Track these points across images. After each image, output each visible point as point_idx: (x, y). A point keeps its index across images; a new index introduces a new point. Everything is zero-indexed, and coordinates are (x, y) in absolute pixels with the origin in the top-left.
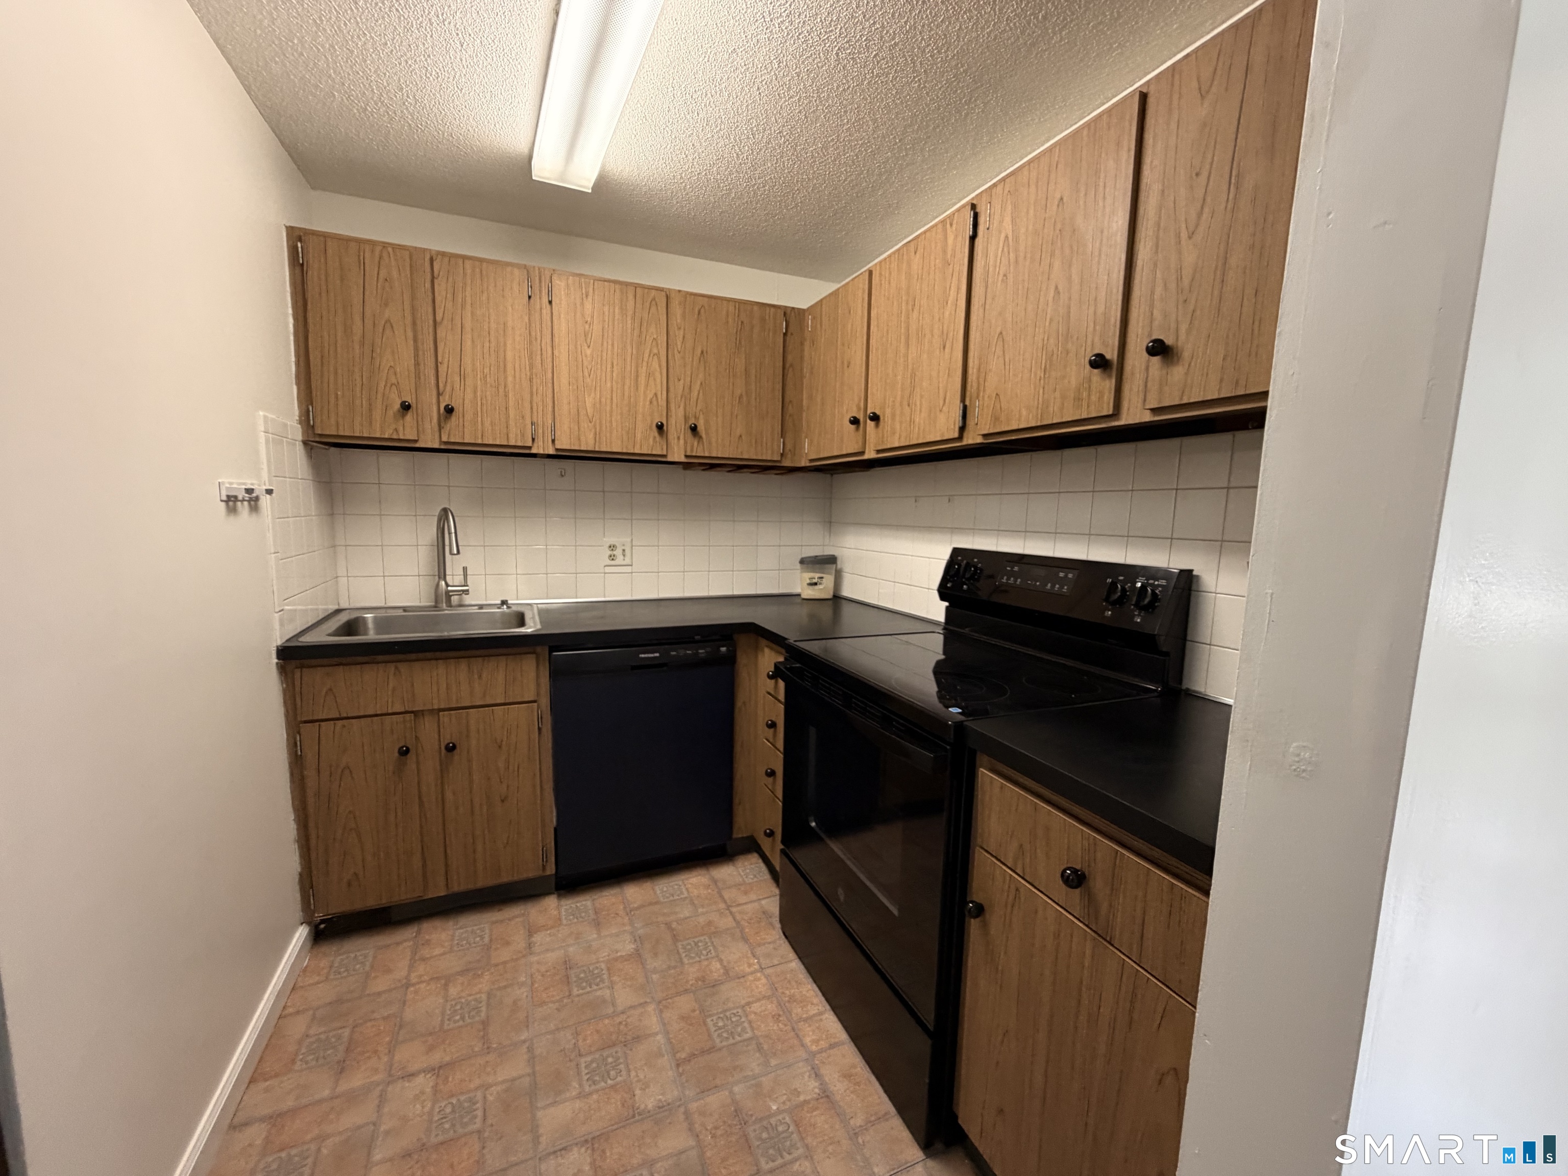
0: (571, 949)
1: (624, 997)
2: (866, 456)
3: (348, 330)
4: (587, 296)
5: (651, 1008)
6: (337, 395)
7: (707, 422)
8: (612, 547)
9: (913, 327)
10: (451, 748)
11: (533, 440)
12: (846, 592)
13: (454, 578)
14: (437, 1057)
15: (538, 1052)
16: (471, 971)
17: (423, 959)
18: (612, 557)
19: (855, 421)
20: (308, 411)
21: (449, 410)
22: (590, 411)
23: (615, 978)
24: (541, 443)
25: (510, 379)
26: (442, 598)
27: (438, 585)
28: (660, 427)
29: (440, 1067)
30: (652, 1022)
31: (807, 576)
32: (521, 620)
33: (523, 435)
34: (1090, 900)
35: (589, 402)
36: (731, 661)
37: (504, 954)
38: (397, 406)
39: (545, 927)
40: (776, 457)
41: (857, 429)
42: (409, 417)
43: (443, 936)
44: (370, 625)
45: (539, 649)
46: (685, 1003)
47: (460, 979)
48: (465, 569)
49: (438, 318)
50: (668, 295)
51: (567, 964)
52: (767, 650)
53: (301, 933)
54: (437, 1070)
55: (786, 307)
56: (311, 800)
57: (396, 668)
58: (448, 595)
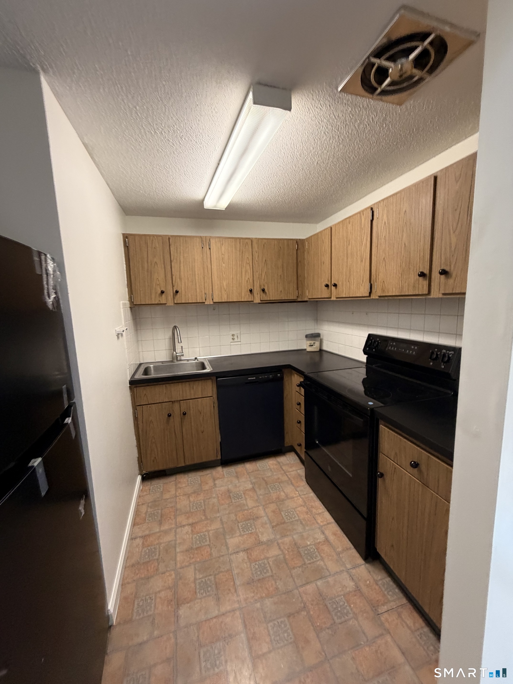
0: (230, 486)
1: (250, 503)
2: (332, 299)
3: (143, 267)
4: (223, 245)
5: (261, 508)
6: (140, 290)
7: (268, 286)
8: (233, 335)
9: (349, 252)
10: (184, 414)
11: (206, 299)
12: (325, 348)
13: (178, 350)
14: (191, 521)
15: (224, 520)
16: (196, 493)
17: (180, 488)
18: (233, 339)
19: (327, 286)
20: (131, 297)
21: (177, 292)
22: (225, 287)
23: (247, 497)
24: (208, 300)
25: (197, 278)
26: (175, 358)
27: (173, 353)
28: (251, 291)
29: (192, 524)
30: (262, 512)
31: (309, 342)
32: (203, 367)
33: (202, 298)
34: (420, 472)
35: (225, 284)
36: (282, 379)
37: (206, 487)
38: (160, 292)
39: (219, 478)
40: (295, 298)
41: (328, 288)
42: (164, 295)
43: (185, 480)
44: (152, 369)
45: (212, 378)
46: (273, 507)
47: (193, 495)
48: (182, 347)
49: (172, 259)
50: (251, 240)
51: (229, 491)
52: (295, 375)
53: (139, 478)
54: (192, 525)
55: (297, 239)
56: (140, 432)
57: (166, 386)
58: (177, 357)
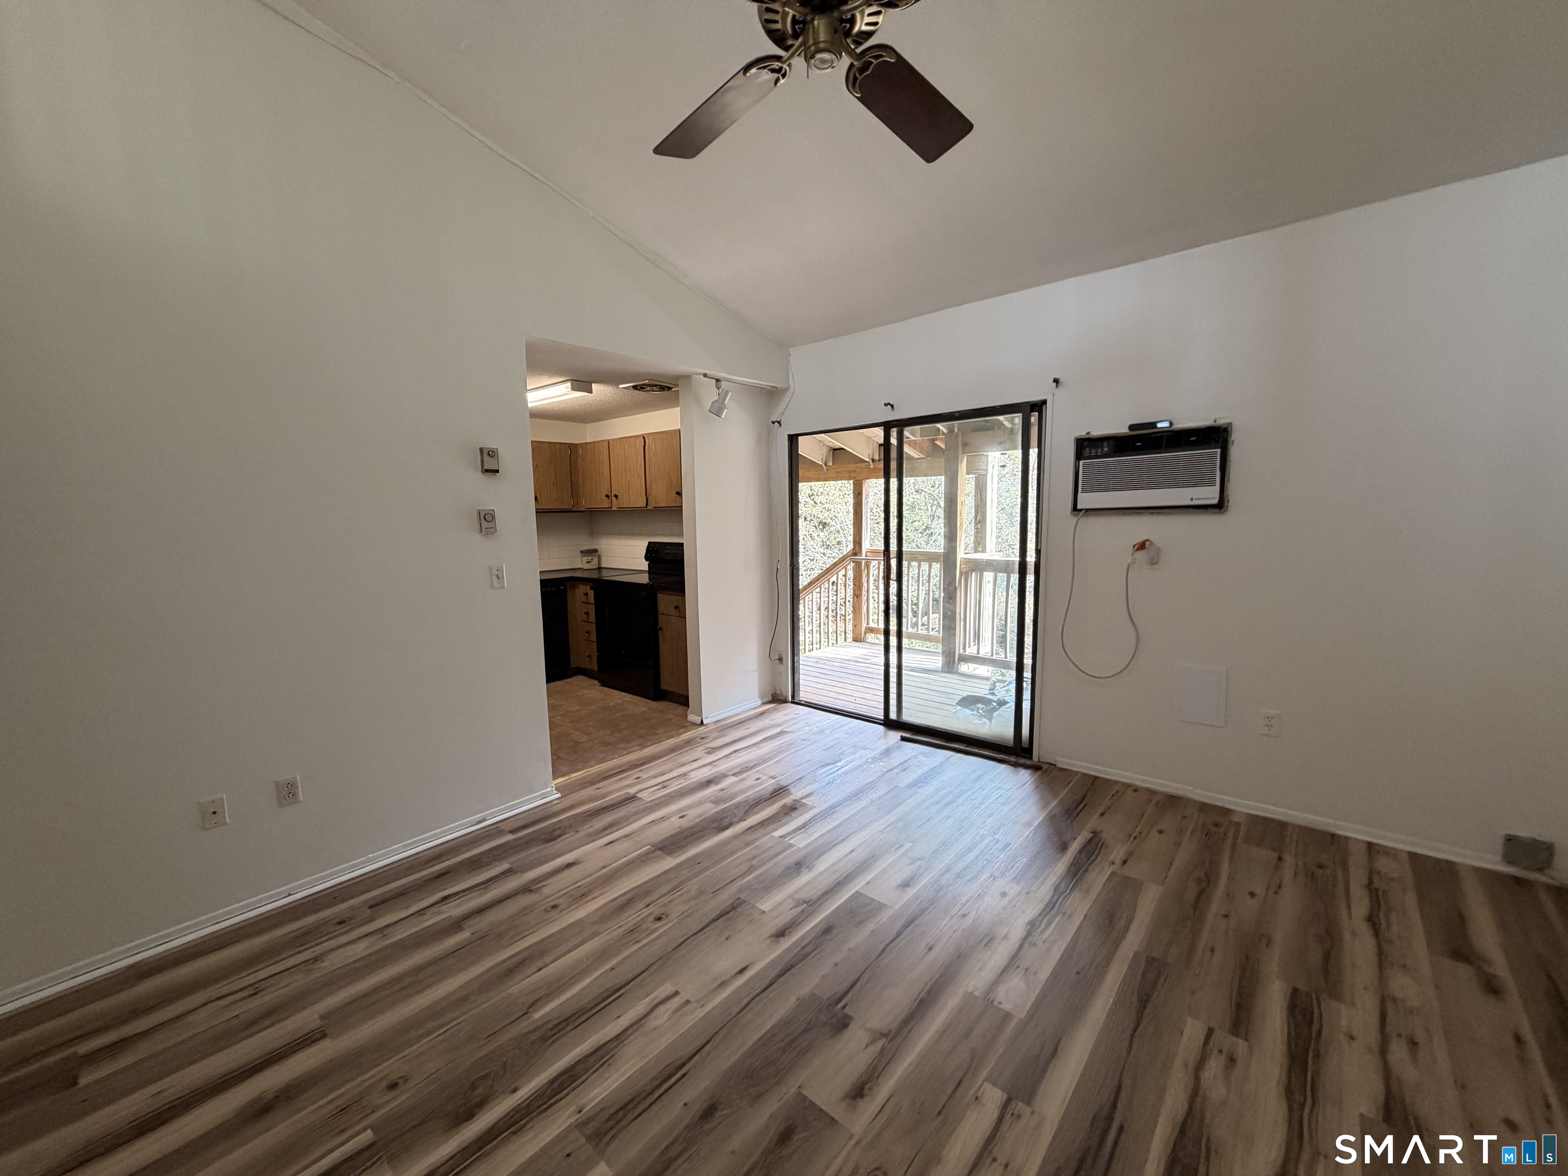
2: (613, 509)
7: (540, 495)
9: (628, 467)
12: (604, 565)
19: (607, 496)
31: (585, 559)
36: (565, 592)
40: (571, 507)
41: (609, 499)
